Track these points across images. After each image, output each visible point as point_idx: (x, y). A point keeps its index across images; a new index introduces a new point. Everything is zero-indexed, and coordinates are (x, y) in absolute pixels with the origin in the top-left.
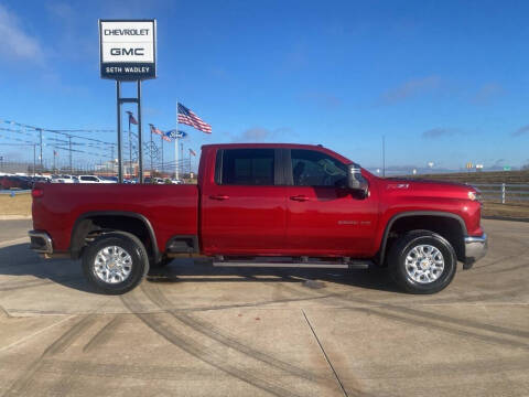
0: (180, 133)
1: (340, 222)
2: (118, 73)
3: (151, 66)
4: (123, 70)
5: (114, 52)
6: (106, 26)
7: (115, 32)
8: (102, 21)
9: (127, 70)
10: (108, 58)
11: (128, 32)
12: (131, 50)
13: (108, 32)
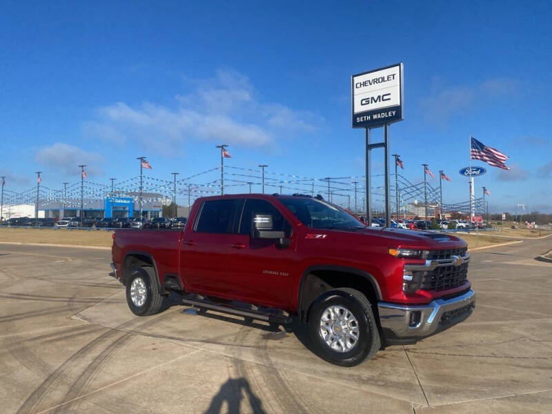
0: (478, 169)
1: (266, 272)
2: (367, 121)
3: (397, 109)
4: (372, 117)
5: (364, 102)
6: (357, 80)
7: (364, 84)
8: (354, 76)
9: (375, 117)
10: (359, 109)
11: (376, 81)
12: (379, 97)
13: (359, 85)
